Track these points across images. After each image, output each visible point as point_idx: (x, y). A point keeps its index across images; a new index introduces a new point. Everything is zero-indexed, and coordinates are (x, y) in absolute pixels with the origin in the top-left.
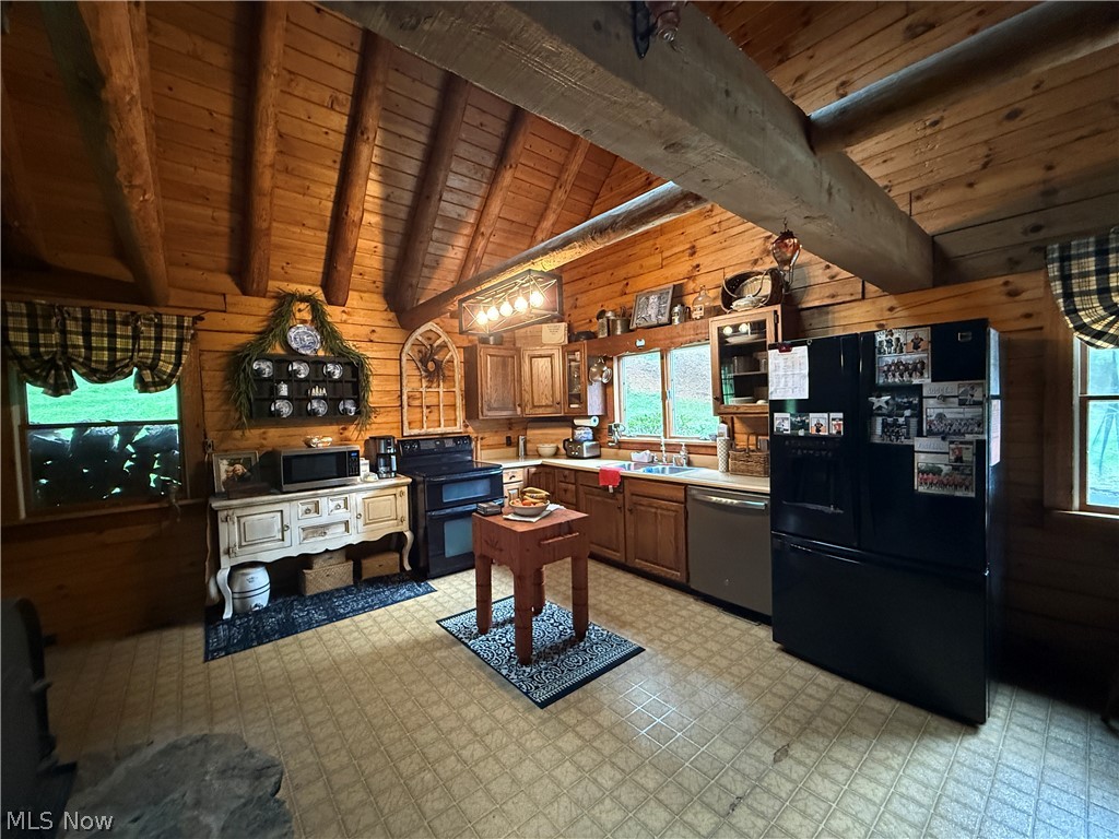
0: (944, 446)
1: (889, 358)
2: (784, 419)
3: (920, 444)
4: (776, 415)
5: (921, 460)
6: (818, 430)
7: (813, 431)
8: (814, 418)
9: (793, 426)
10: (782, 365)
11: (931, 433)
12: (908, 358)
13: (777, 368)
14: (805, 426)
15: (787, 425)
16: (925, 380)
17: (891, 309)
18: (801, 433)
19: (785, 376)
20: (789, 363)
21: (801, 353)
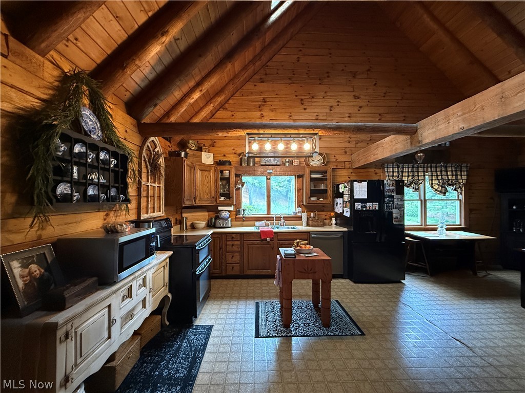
0: (399, 211)
1: (387, 188)
2: (358, 205)
3: (394, 211)
4: (356, 203)
5: (394, 215)
6: (369, 208)
7: (368, 208)
8: (368, 204)
9: (362, 207)
10: (358, 187)
11: (396, 208)
12: (391, 188)
13: (356, 188)
14: (366, 207)
15: (360, 207)
16: (394, 194)
17: (351, 173)
18: (364, 209)
19: (359, 191)
20: (361, 187)
21: (365, 184)
